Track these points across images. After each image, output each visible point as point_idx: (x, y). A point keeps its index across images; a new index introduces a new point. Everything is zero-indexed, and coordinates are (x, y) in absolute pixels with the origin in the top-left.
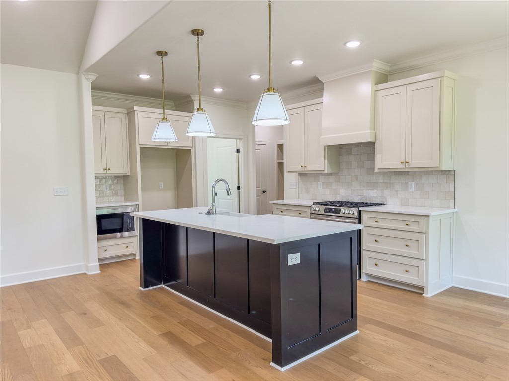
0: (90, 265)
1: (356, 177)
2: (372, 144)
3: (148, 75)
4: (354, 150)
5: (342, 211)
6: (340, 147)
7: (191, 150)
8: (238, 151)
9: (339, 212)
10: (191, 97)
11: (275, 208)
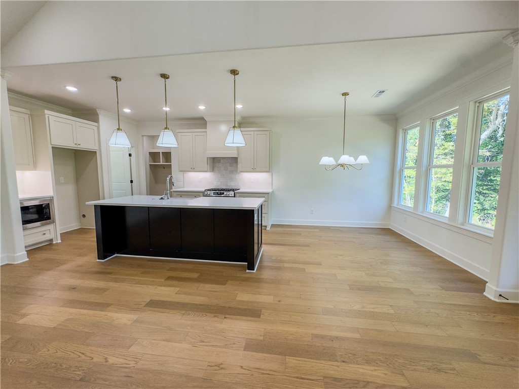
0: (16, 255)
1: (224, 175)
2: (236, 159)
3: (75, 87)
4: (222, 161)
5: (225, 194)
6: (214, 158)
7: (96, 152)
8: (130, 155)
9: (223, 193)
10: (96, 111)
11: (175, 194)
